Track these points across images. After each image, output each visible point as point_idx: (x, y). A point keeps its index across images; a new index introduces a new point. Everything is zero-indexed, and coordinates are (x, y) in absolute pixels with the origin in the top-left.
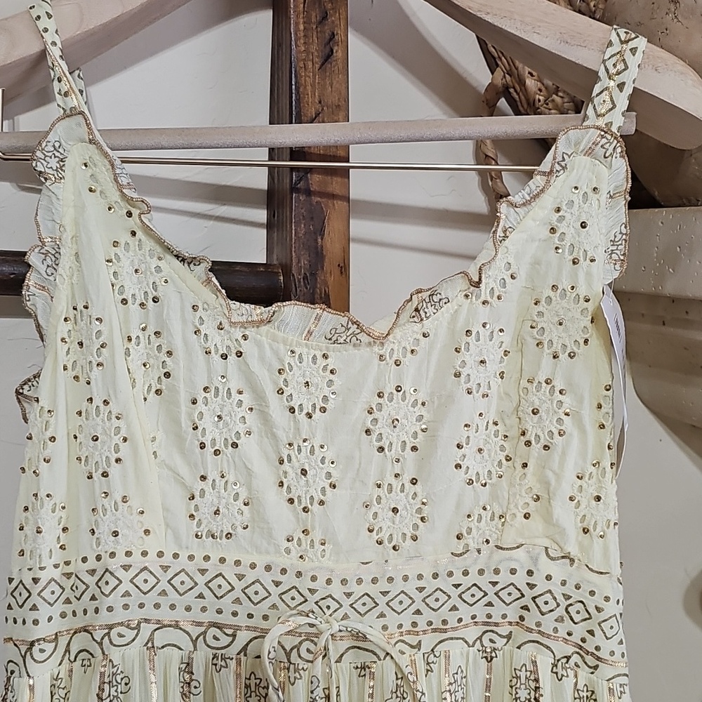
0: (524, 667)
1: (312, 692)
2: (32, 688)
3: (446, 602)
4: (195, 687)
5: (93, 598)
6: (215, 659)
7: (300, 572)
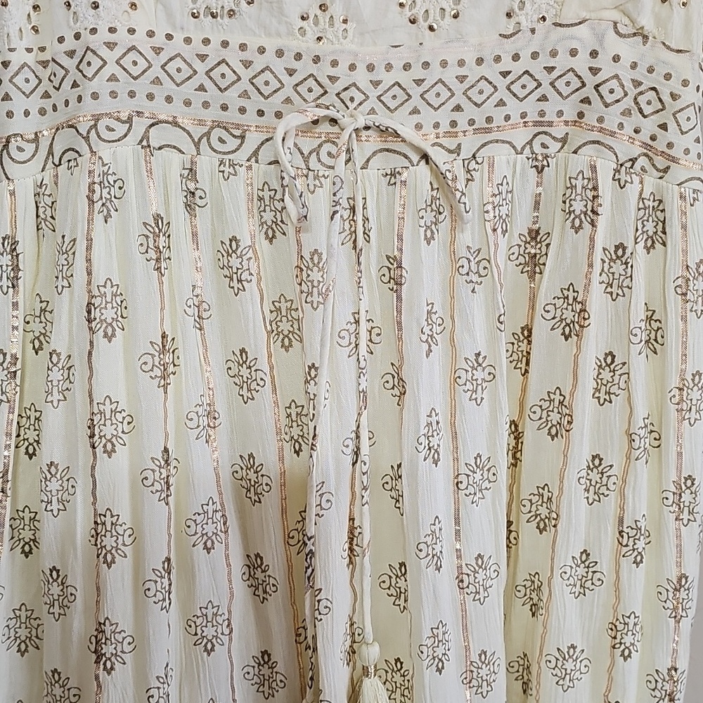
0: (581, 175)
1: (334, 195)
2: (13, 193)
3: (491, 95)
4: (201, 198)
5: (75, 85)
6: (222, 165)
7: (318, 56)
